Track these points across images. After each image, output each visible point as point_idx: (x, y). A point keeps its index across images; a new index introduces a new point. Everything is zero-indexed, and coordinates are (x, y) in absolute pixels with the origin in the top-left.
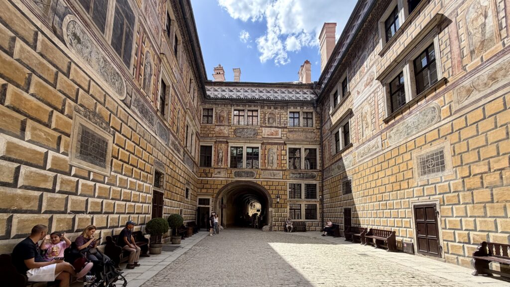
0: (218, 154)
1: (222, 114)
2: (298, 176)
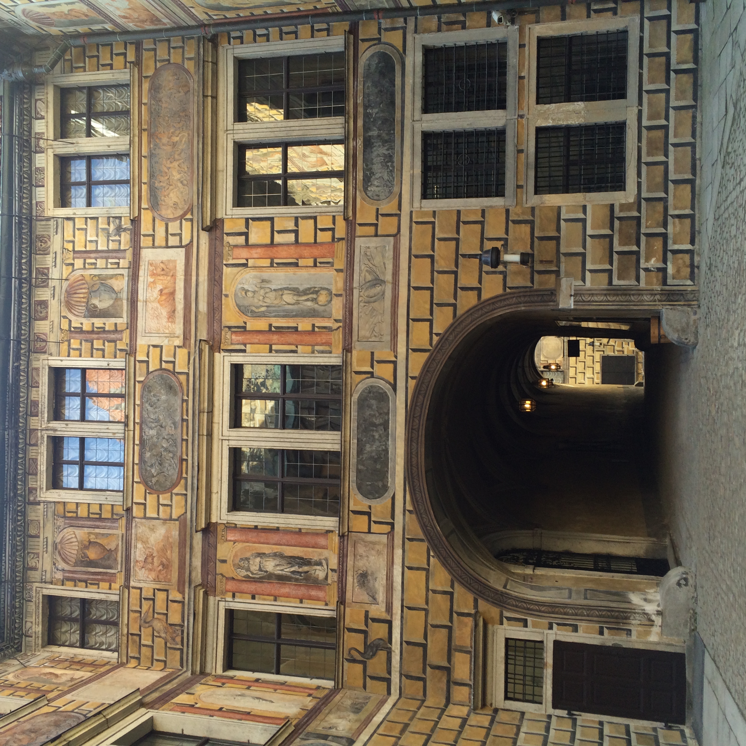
0: (270, 577)
1: (73, 551)
2: (383, 151)
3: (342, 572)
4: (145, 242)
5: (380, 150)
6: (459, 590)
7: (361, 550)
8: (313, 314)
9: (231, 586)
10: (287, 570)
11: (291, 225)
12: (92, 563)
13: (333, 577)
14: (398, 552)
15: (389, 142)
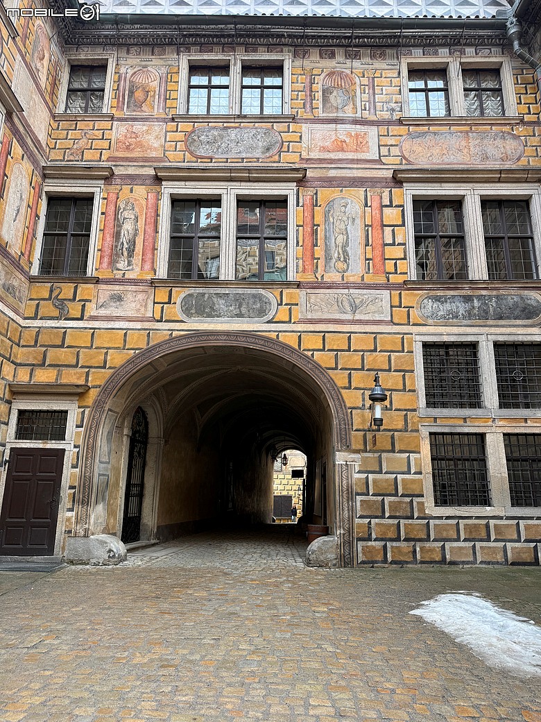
0: (118, 225)
1: (140, 79)
2: (461, 311)
3: (122, 281)
4: (383, 130)
5: (462, 308)
6: (107, 373)
7: (141, 296)
8: (328, 258)
9: (113, 197)
10: (124, 239)
11: (399, 240)
12: (131, 93)
13: (119, 275)
14: (138, 325)
15: (469, 315)
